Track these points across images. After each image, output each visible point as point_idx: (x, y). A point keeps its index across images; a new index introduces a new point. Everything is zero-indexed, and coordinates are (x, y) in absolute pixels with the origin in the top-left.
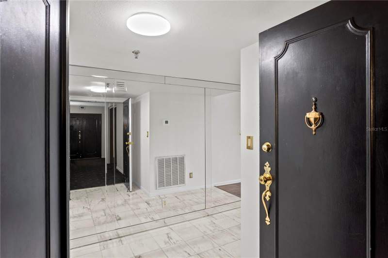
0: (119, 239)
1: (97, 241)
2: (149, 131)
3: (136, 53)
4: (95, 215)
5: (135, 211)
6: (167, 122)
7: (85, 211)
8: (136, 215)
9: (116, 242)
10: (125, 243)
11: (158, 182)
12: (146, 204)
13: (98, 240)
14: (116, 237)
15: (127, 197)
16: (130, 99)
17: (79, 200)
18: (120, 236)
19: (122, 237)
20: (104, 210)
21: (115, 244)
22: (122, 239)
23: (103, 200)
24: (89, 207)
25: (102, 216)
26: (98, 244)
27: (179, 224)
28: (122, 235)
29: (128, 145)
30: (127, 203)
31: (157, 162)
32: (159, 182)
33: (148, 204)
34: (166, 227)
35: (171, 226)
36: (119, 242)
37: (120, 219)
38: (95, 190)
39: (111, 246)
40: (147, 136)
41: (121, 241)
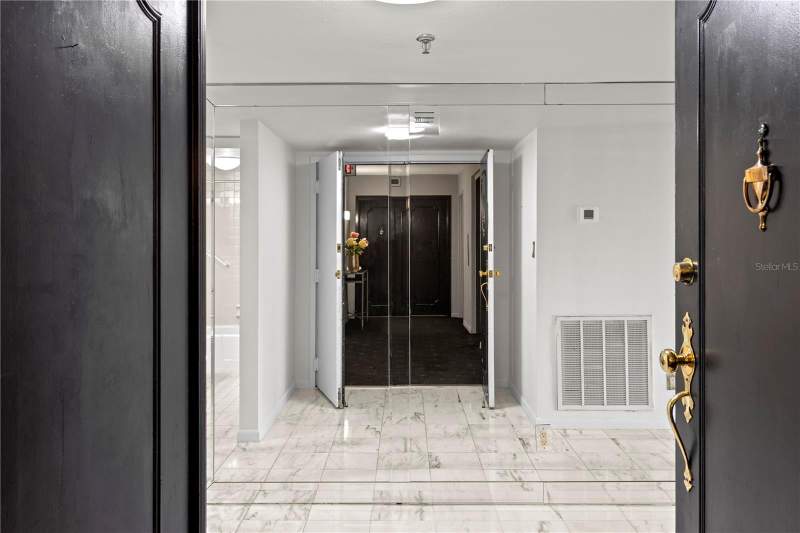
0: (419, 507)
1: (371, 501)
2: (535, 240)
3: (426, 40)
4: (385, 447)
5: (482, 455)
6: (589, 214)
7: (369, 434)
8: (481, 466)
9: (409, 511)
10: (428, 518)
11: (560, 389)
12: (519, 443)
13: (374, 499)
14: (414, 501)
15: (474, 419)
16: (491, 151)
17: (364, 410)
18: (424, 502)
19: (426, 504)
20: (405, 439)
21: (405, 516)
22: (425, 508)
23: (417, 415)
24: (378, 428)
25: (398, 451)
26: (370, 507)
27: (585, 508)
28: (429, 501)
29: (485, 279)
30: (472, 435)
31: (558, 330)
32: (567, 391)
33: (524, 444)
34: (547, 508)
35: (560, 508)
36: (417, 512)
37: (437, 466)
38: (402, 392)
39: (395, 516)
40: (533, 256)
41: (422, 511)
